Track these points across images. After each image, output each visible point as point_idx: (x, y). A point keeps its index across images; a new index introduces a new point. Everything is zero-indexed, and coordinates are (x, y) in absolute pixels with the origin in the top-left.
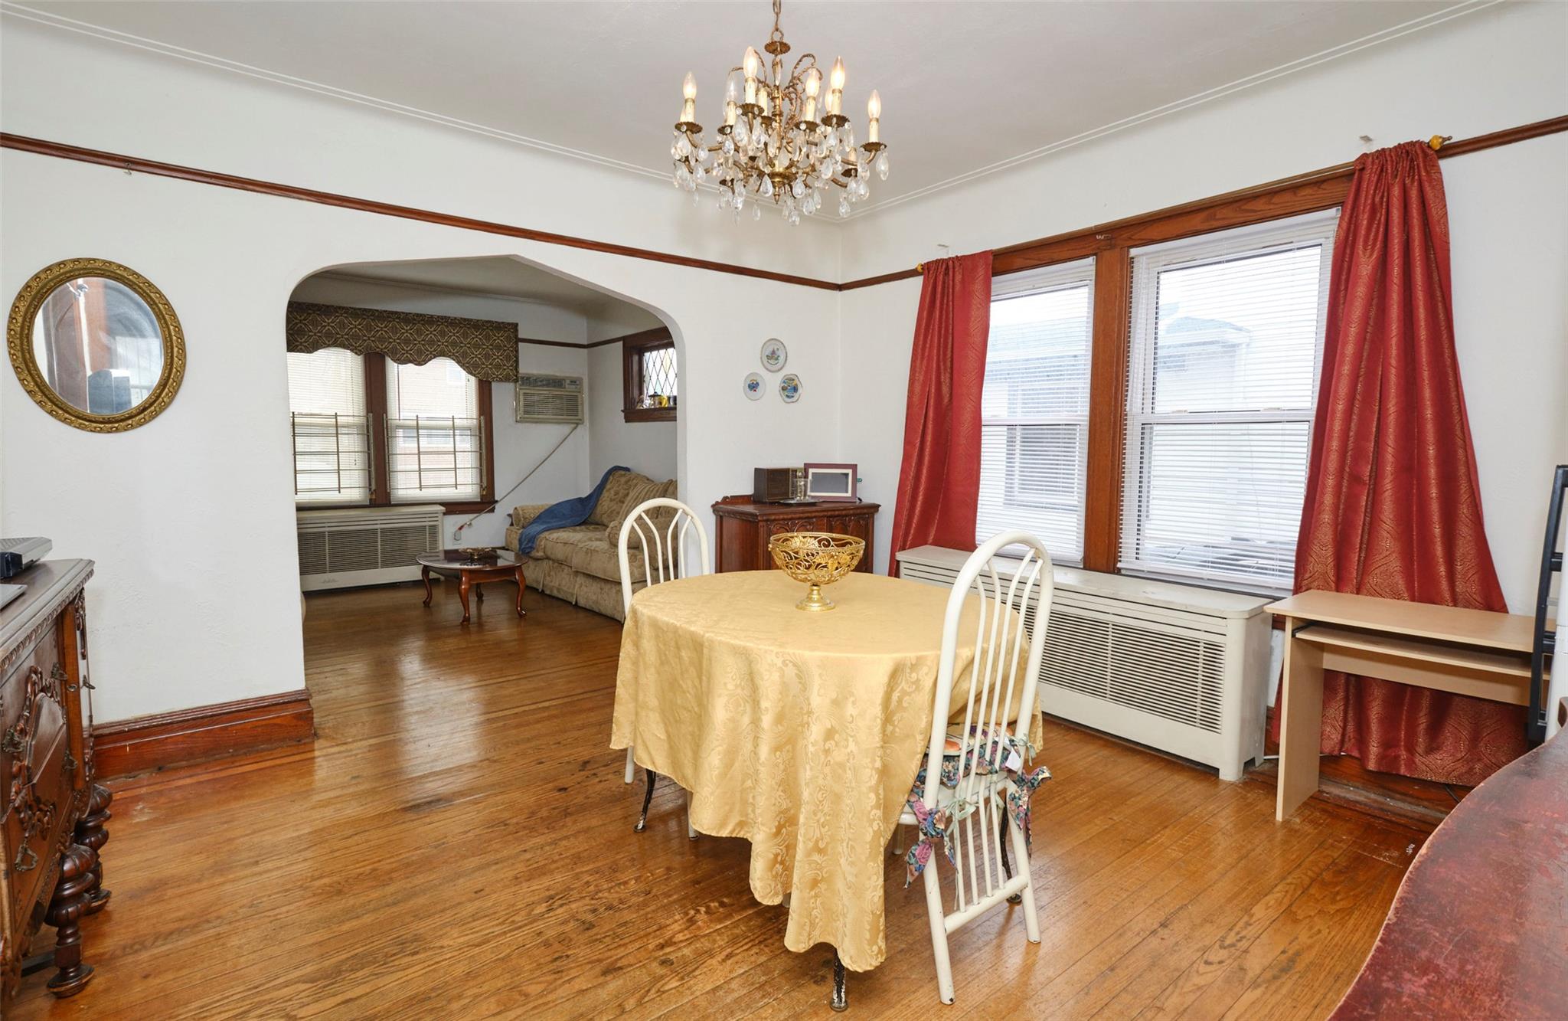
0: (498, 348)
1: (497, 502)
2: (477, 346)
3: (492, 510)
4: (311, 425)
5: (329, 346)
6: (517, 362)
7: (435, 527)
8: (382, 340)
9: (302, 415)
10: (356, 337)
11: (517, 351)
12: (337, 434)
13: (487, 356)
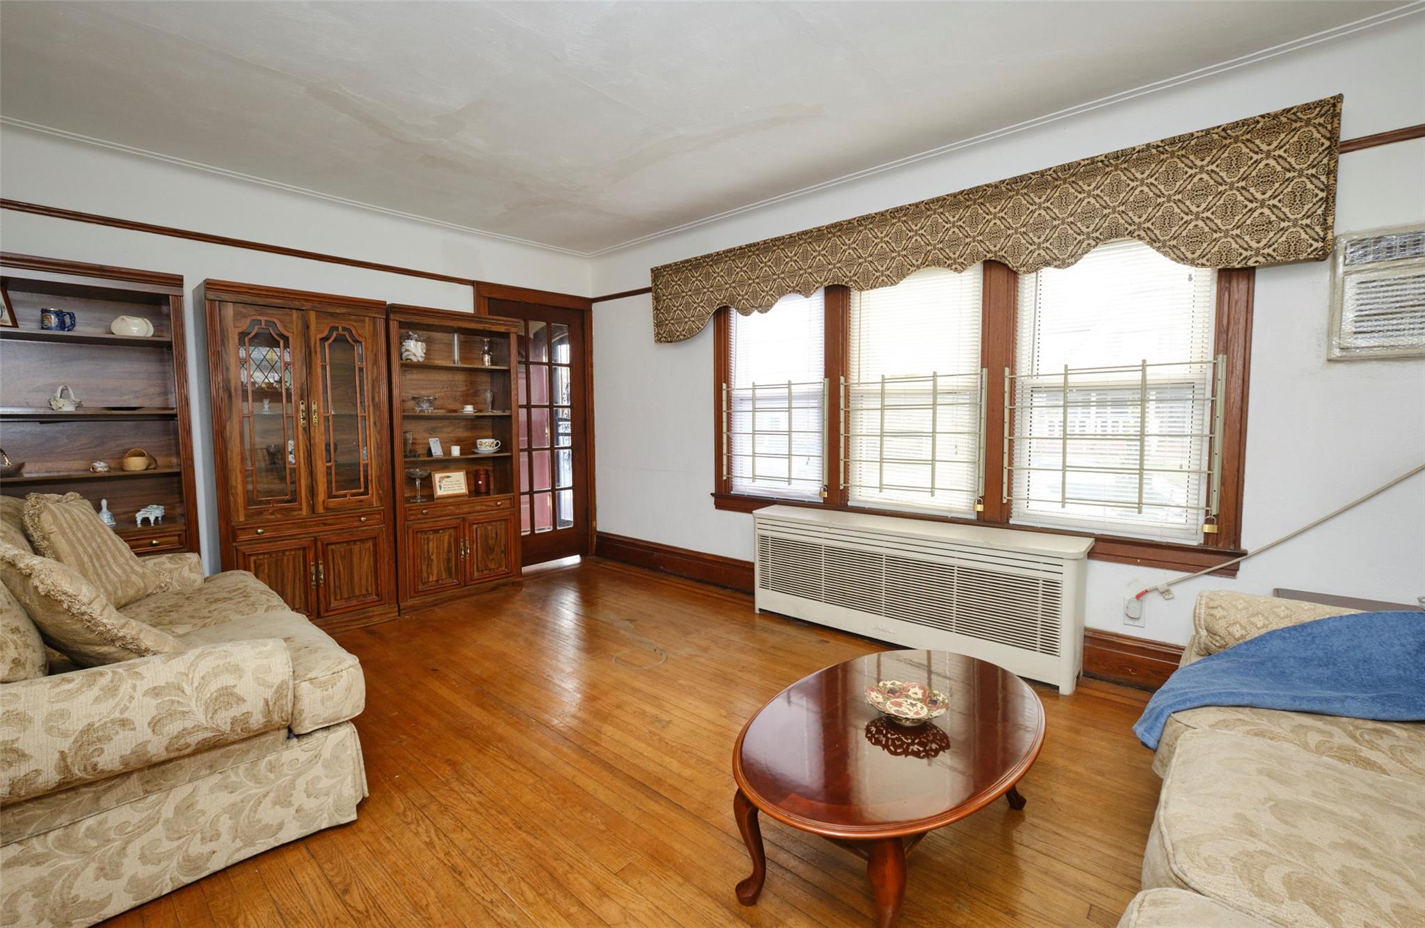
0: (1266, 179)
1: (1244, 554)
2: (1200, 192)
3: (1232, 572)
4: (906, 394)
5: (918, 267)
6: (1329, 201)
7: (1055, 584)
8: (995, 235)
9: (895, 380)
10: (954, 243)
11: (1332, 172)
12: (935, 404)
13: (1229, 210)
